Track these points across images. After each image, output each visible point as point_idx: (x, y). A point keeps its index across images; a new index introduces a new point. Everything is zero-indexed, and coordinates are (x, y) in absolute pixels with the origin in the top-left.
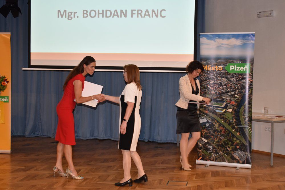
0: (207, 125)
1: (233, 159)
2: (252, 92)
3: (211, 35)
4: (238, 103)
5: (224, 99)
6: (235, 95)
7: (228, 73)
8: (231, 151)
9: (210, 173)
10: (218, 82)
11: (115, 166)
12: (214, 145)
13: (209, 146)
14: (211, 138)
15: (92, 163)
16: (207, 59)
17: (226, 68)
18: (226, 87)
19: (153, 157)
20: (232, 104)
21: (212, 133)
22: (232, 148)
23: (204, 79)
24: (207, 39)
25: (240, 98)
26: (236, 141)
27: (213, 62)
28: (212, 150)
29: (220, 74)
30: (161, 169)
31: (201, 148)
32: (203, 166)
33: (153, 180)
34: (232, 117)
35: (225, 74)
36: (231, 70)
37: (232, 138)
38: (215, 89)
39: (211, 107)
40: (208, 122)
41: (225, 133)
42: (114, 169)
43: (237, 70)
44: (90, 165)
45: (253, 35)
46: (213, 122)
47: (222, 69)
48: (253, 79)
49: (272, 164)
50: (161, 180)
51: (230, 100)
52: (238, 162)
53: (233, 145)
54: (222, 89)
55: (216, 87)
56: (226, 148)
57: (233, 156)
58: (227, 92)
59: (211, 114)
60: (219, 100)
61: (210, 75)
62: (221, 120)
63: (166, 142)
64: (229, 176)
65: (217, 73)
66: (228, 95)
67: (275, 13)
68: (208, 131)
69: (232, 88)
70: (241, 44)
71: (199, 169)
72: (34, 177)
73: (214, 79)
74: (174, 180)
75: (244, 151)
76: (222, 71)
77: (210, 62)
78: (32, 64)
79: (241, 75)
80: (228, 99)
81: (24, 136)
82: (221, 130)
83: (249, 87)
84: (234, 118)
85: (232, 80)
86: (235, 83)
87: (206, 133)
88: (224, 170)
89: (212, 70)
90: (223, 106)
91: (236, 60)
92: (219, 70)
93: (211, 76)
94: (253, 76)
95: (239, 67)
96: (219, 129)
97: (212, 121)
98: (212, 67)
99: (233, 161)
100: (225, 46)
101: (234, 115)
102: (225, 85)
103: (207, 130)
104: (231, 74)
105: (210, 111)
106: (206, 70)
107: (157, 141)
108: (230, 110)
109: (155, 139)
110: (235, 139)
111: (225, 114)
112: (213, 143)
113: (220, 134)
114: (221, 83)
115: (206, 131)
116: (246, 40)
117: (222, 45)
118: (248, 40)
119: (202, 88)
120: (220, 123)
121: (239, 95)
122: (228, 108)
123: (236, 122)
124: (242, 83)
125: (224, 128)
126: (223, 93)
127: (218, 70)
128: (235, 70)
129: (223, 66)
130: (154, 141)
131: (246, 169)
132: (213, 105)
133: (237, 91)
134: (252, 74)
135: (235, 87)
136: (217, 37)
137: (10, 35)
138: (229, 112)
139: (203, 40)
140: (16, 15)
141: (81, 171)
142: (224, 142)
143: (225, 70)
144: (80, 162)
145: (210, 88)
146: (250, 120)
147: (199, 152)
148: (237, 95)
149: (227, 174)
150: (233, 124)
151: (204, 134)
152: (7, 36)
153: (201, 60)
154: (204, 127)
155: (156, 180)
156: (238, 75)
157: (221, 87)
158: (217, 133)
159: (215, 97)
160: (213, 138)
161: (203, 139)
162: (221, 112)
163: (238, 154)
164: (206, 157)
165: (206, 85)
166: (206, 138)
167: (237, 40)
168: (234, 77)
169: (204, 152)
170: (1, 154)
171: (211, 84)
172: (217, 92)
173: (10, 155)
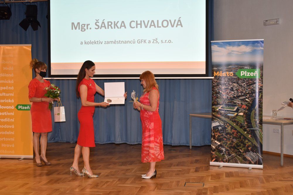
0: (220, 128)
1: (245, 160)
2: (262, 96)
3: (221, 43)
4: (249, 107)
5: (235, 103)
6: (246, 99)
7: (239, 79)
8: (243, 152)
9: (225, 174)
10: (230, 88)
11: (133, 169)
12: (226, 147)
13: (222, 149)
14: (224, 140)
15: (111, 166)
16: (218, 65)
17: (237, 74)
18: (237, 92)
20: (243, 108)
21: (225, 136)
22: (244, 150)
23: (216, 84)
24: (218, 46)
25: (251, 102)
26: (247, 143)
27: (224, 68)
28: (225, 152)
29: (231, 80)
30: (177, 171)
31: (214, 150)
32: (217, 167)
33: (170, 182)
34: (244, 120)
35: (237, 80)
36: (241, 75)
37: (243, 140)
38: (227, 94)
39: (223, 111)
40: (220, 126)
41: (237, 136)
42: (133, 172)
43: (248, 75)
44: (109, 168)
45: (262, 42)
46: (226, 125)
47: (233, 74)
48: (262, 83)
49: (282, 164)
50: (178, 182)
51: (241, 104)
52: (250, 163)
53: (245, 147)
54: (233, 94)
55: (227, 92)
56: (239, 149)
57: (245, 157)
58: (238, 97)
59: (223, 118)
60: (231, 104)
61: (221, 81)
62: (233, 123)
63: (179, 145)
64: (243, 177)
65: (229, 79)
67: (281, 21)
68: (221, 134)
69: (243, 93)
70: (251, 50)
71: (214, 170)
72: (57, 181)
73: (226, 84)
74: (191, 182)
75: (255, 152)
76: (233, 77)
77: (221, 68)
78: (52, 74)
79: (252, 80)
80: (240, 103)
82: (233, 133)
83: (259, 91)
84: (245, 121)
86: (245, 88)
87: (219, 136)
88: (238, 170)
89: (224, 75)
90: (234, 110)
91: (247, 66)
92: (230, 75)
93: (223, 82)
94: (263, 81)
95: (250, 73)
96: (231, 131)
97: (224, 124)
98: (224, 73)
99: (245, 162)
101: (245, 118)
102: (236, 90)
103: (220, 133)
104: (241, 79)
105: (222, 115)
106: (218, 76)
107: (171, 144)
108: (242, 114)
109: (168, 143)
110: (247, 141)
111: (237, 117)
112: (226, 145)
113: (232, 136)
114: (232, 88)
115: (219, 134)
117: (233, 52)
118: (257, 46)
119: (214, 93)
120: (232, 126)
121: (250, 99)
122: (239, 111)
123: (247, 124)
124: (253, 88)
125: (236, 131)
126: (234, 97)
127: (229, 76)
128: (246, 75)
129: (234, 72)
132: (225, 109)
133: (248, 95)
134: (262, 79)
135: (246, 92)
136: (228, 45)
137: (31, 47)
138: (241, 116)
139: (214, 48)
140: (35, 28)
142: (236, 144)
143: (236, 76)
144: (100, 166)
145: (221, 93)
146: (261, 122)
147: (213, 154)
148: (248, 99)
149: (240, 175)
150: (245, 127)
151: (216, 136)
152: (28, 48)
153: (213, 66)
154: (217, 130)
155: (174, 182)
156: (249, 80)
157: (233, 92)
158: (230, 135)
159: (227, 101)
160: (226, 140)
161: (216, 141)
162: (233, 115)
163: (250, 155)
164: (220, 159)
165: (218, 90)
166: (219, 140)
167: (247, 47)
168: (244, 82)
169: (218, 154)
170: (24, 159)
171: (222, 89)
172: (229, 96)
173: (33, 160)
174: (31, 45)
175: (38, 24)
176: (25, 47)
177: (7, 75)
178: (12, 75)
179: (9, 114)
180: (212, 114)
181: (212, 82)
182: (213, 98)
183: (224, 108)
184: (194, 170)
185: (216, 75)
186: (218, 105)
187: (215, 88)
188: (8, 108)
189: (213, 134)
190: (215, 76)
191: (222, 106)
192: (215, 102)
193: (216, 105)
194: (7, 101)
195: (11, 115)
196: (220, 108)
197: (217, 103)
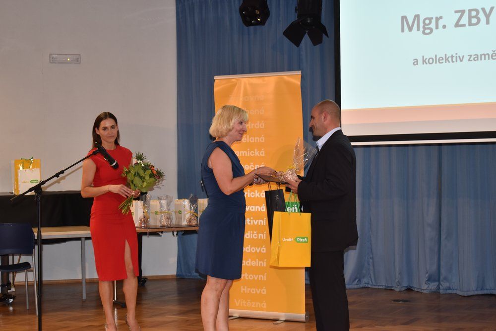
137: (300, 76)
152: (294, 78)
170: (286, 321)
173: (304, 324)
174: (299, 73)
175: (323, 30)
176: (285, 77)
177: (251, 138)
178: (262, 139)
179: (256, 223)
188: (254, 210)
194: (253, 195)
195: (259, 224)
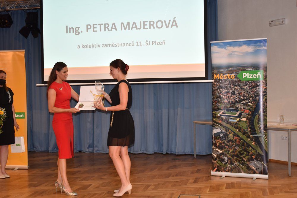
0: (221, 135)
1: (249, 170)
2: (266, 99)
3: (221, 43)
5: (237, 108)
6: (249, 103)
7: (241, 81)
8: (247, 161)
9: (225, 184)
10: (231, 91)
12: (229, 155)
13: (224, 157)
14: (226, 148)
15: (105, 177)
16: (219, 68)
17: (238, 76)
18: (239, 96)
19: (168, 169)
20: (246, 113)
21: (227, 143)
22: (248, 158)
23: (216, 88)
24: (218, 47)
25: (254, 107)
26: (251, 150)
27: (225, 71)
28: (227, 161)
29: (232, 83)
30: (175, 181)
31: (216, 159)
32: (218, 177)
33: (163, 194)
34: (247, 126)
35: (238, 82)
36: (243, 78)
37: (247, 148)
38: (228, 98)
39: (224, 117)
40: (222, 132)
41: (240, 143)
43: (250, 77)
44: (103, 179)
45: (265, 41)
46: (228, 132)
47: (234, 77)
48: (266, 86)
49: (290, 173)
50: (173, 194)
51: (244, 108)
52: (254, 173)
53: (248, 155)
54: (235, 98)
55: (229, 96)
56: (242, 158)
57: (249, 166)
58: (241, 101)
59: (224, 124)
60: (233, 109)
62: (235, 129)
63: (183, 153)
64: (245, 188)
65: (230, 82)
66: (241, 103)
67: (287, 21)
68: (223, 142)
69: (245, 96)
70: (254, 50)
71: (215, 181)
72: (42, 193)
73: (226, 87)
75: (260, 161)
76: (234, 80)
77: (222, 71)
78: (45, 80)
79: (254, 82)
80: (242, 107)
81: (47, 152)
82: (236, 140)
83: (263, 94)
84: (248, 127)
85: (245, 88)
86: (248, 91)
87: (220, 144)
88: (240, 181)
90: (237, 115)
91: (249, 67)
92: (232, 78)
93: (223, 85)
94: (266, 83)
95: (252, 75)
96: (233, 138)
97: (226, 131)
98: (224, 76)
99: (249, 171)
100: (236, 53)
101: (248, 124)
102: (238, 93)
103: (221, 140)
104: (244, 82)
105: (223, 120)
106: (218, 78)
107: (175, 153)
108: (244, 119)
110: (250, 149)
111: (239, 123)
112: (228, 153)
113: (234, 144)
114: (233, 91)
115: (220, 142)
116: (258, 47)
117: (234, 53)
118: (260, 46)
119: (215, 97)
120: (234, 133)
121: (253, 103)
122: (242, 117)
123: (251, 131)
124: (256, 91)
125: (239, 138)
126: (236, 101)
127: (230, 78)
128: (248, 78)
129: (235, 74)
130: (172, 153)
131: (263, 180)
132: (227, 115)
134: (266, 81)
135: (249, 95)
136: (228, 45)
137: (24, 52)
138: (244, 121)
139: (214, 49)
141: (91, 186)
142: (239, 152)
143: (238, 78)
144: (94, 176)
145: (222, 97)
146: (266, 128)
147: (214, 163)
148: (251, 103)
149: (242, 186)
150: (248, 133)
151: (218, 144)
152: (21, 53)
153: (213, 69)
154: (218, 137)
155: (167, 194)
156: (251, 82)
157: (234, 96)
158: (232, 143)
159: (228, 106)
160: (228, 148)
161: (217, 149)
162: (235, 121)
163: (254, 164)
164: (222, 168)
165: (219, 94)
166: (221, 148)
167: (249, 47)
168: (246, 85)
169: (219, 163)
170: (18, 169)
171: (223, 93)
172: (230, 100)
173: (27, 170)
174: (24, 50)
175: (39, 31)
176: (17, 52)
180: (213, 120)
181: (213, 86)
182: (213, 103)
183: (225, 113)
184: (193, 181)
185: (217, 78)
186: (219, 110)
187: (215, 91)
189: (214, 142)
190: (215, 79)
191: (223, 111)
192: (216, 107)
193: (217, 110)
196: (221, 113)
197: (218, 108)
